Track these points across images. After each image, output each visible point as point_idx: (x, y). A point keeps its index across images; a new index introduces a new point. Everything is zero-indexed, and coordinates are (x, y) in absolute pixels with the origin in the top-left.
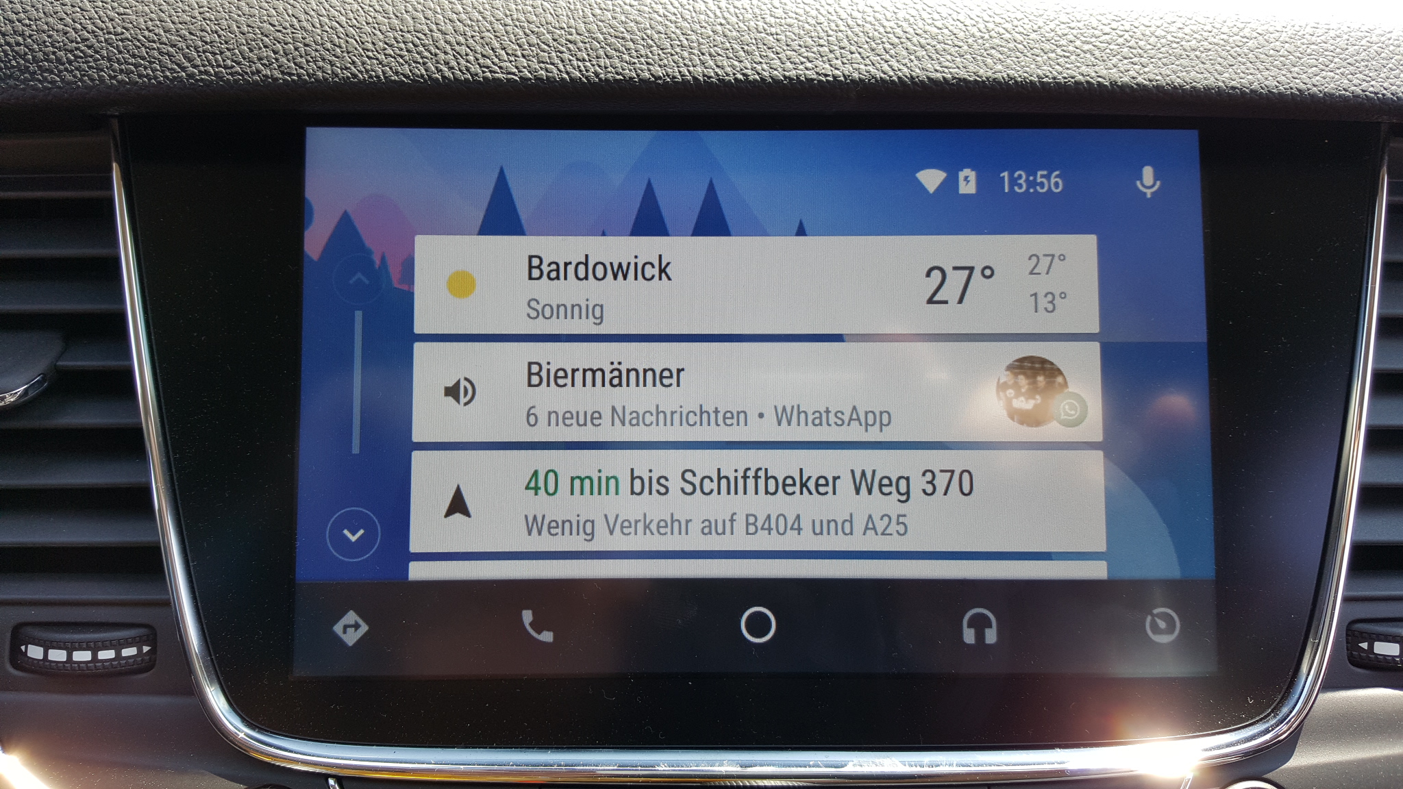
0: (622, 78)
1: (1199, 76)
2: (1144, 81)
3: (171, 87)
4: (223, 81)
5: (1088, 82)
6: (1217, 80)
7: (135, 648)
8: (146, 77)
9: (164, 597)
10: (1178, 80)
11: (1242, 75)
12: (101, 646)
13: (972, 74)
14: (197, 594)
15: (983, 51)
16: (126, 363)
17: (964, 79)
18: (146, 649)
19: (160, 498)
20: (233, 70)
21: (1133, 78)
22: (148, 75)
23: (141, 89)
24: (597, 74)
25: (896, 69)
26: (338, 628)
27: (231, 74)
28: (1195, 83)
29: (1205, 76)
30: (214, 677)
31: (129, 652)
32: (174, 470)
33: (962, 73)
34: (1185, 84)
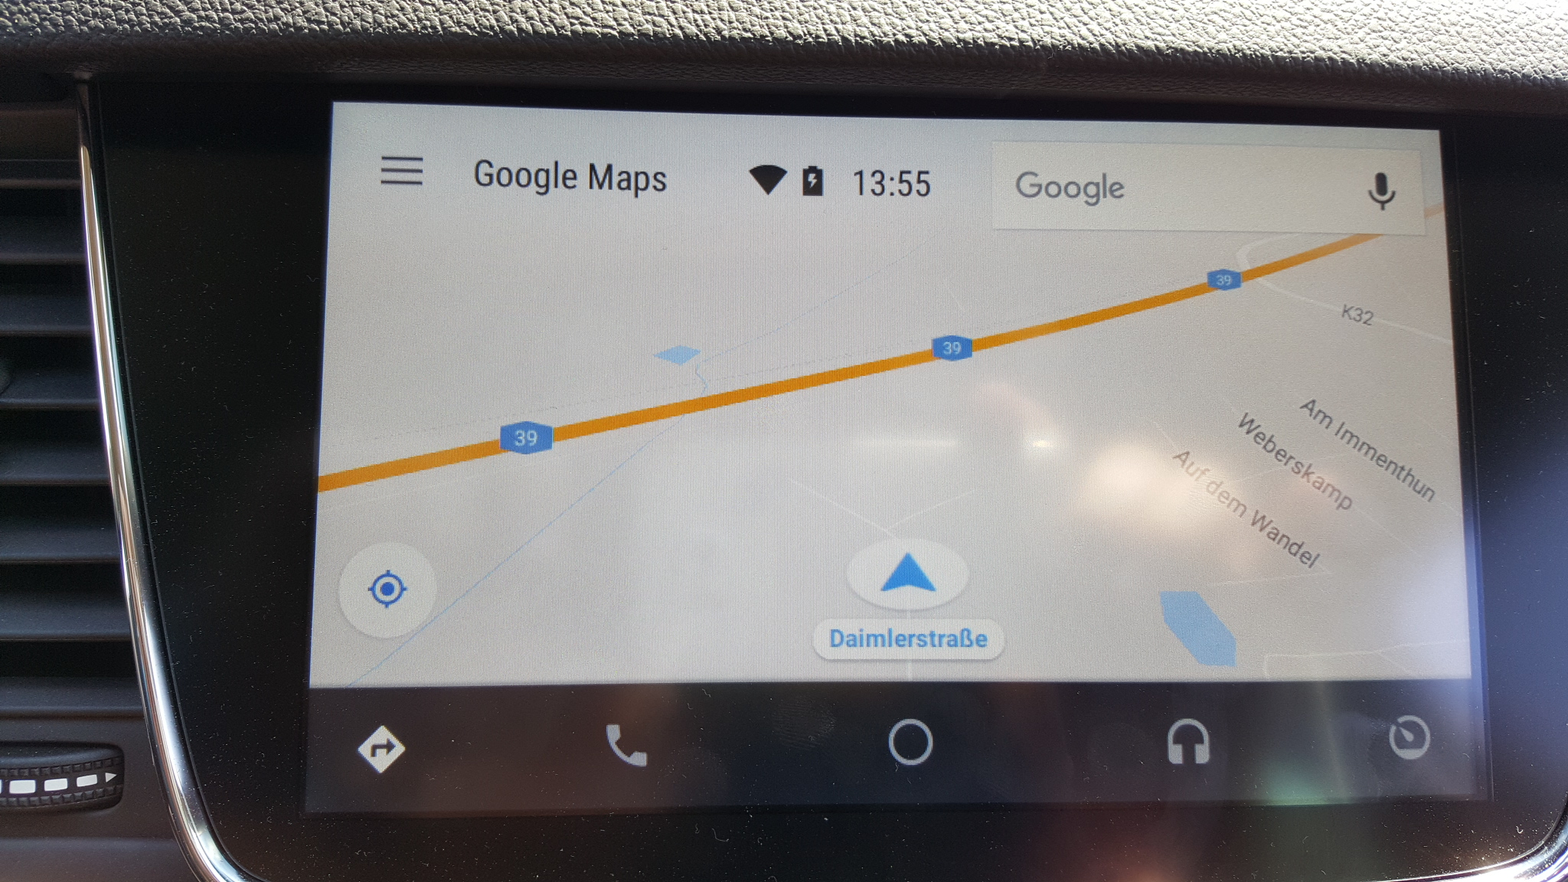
0: (752, 36)
1: (1461, 55)
2: (1397, 59)
3: (161, 37)
4: (229, 29)
5: (1330, 58)
6: (1482, 61)
7: (95, 776)
8: (127, 23)
9: (134, 708)
10: (1438, 60)
11: (1512, 56)
12: (48, 773)
13: (1191, 43)
14: (179, 703)
15: (1203, 16)
16: (89, 401)
17: (1182, 49)
18: (109, 777)
19: (132, 582)
20: (244, 16)
21: (1385, 55)
22: (130, 20)
23: (120, 38)
24: (719, 31)
25: (1098, 34)
26: (364, 750)
27: (242, 21)
28: (1457, 64)
29: (1469, 56)
30: (201, 813)
31: (86, 781)
32: (151, 541)
33: (1179, 42)
34: (1445, 65)
